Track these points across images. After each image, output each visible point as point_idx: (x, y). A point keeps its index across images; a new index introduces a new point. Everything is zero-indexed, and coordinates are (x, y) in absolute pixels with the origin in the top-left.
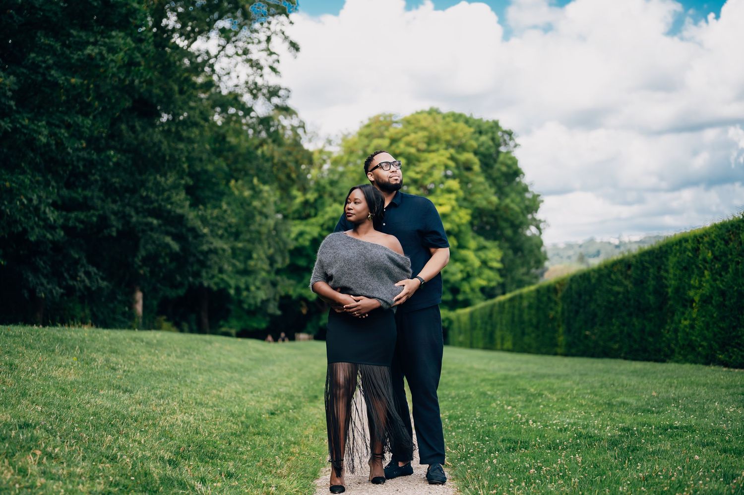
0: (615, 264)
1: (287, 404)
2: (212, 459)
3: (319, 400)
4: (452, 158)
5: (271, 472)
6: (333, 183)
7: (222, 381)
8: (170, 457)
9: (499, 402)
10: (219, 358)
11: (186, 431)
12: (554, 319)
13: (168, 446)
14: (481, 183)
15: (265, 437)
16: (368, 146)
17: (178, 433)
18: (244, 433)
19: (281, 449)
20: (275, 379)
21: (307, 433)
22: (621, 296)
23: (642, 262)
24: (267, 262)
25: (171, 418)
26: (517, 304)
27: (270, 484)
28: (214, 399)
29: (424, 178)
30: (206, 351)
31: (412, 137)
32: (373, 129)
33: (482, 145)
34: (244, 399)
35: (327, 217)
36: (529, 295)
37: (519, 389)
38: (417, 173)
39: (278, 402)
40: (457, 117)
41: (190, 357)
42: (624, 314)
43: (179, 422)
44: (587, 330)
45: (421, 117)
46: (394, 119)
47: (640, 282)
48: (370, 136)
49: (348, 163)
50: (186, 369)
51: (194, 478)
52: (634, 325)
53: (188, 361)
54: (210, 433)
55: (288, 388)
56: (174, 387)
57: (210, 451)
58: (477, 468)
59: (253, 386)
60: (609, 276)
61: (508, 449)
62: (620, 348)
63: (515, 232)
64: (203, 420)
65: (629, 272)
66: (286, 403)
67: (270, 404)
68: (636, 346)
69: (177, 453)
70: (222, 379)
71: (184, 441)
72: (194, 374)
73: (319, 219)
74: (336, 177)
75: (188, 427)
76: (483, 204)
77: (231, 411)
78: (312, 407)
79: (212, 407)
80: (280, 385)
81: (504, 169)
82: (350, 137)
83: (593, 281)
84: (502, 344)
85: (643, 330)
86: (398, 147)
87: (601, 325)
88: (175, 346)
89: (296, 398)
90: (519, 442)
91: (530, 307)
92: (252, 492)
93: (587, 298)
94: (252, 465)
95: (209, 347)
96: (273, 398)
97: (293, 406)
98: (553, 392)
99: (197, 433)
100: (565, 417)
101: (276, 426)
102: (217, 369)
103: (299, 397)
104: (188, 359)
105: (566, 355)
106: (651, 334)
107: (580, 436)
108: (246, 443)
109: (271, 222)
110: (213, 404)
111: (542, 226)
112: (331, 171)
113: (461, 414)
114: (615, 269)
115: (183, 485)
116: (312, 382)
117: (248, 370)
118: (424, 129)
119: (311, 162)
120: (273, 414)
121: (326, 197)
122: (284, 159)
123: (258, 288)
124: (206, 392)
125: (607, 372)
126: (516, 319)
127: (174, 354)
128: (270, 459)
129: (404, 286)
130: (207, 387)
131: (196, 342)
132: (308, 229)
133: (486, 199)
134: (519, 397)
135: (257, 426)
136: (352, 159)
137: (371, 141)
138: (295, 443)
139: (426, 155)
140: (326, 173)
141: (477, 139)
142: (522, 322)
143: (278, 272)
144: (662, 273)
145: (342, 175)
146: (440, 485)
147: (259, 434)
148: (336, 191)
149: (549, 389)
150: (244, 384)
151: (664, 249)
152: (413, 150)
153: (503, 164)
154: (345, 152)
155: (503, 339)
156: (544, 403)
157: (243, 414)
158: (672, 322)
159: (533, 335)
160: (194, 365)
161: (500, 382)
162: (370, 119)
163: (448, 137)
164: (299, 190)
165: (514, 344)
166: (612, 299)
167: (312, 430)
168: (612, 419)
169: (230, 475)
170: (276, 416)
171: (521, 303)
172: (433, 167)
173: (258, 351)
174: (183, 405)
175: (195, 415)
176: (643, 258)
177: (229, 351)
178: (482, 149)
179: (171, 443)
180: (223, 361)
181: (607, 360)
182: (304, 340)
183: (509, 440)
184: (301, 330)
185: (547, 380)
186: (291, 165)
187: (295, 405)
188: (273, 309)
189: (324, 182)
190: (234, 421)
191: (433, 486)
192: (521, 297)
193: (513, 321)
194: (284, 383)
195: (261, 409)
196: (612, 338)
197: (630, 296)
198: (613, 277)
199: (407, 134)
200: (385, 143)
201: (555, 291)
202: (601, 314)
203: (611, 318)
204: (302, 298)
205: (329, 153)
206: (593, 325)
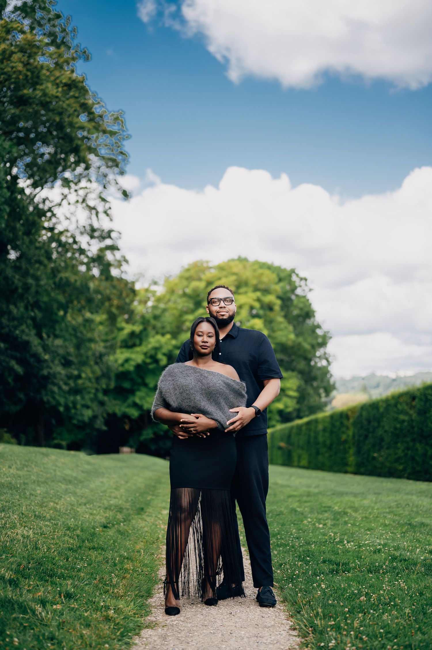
0: (401, 395)
1: (118, 517)
2: (51, 577)
3: (146, 512)
4: (258, 300)
5: (108, 591)
6: (156, 318)
7: (59, 494)
8: (11, 575)
9: (309, 520)
10: (55, 471)
11: (26, 546)
12: (345, 441)
13: (9, 563)
14: (281, 323)
15: (100, 551)
16: (187, 287)
17: (18, 548)
18: (80, 547)
19: (115, 565)
20: (105, 491)
21: (138, 547)
22: (406, 424)
23: (425, 395)
25: (12, 532)
26: (313, 427)
27: (109, 606)
28: (51, 512)
30: (43, 464)
32: (192, 273)
34: (78, 512)
35: (150, 346)
36: (324, 419)
37: (325, 507)
39: (109, 514)
40: (261, 265)
41: (30, 469)
42: (408, 439)
43: (20, 537)
44: (375, 452)
45: (232, 264)
46: (211, 265)
47: (423, 412)
48: (189, 279)
49: (169, 300)
50: (26, 481)
51: (34, 600)
52: (417, 450)
53: (28, 473)
54: (49, 548)
55: (117, 500)
56: (14, 499)
57: (49, 568)
58: (306, 592)
59: (86, 498)
60: (396, 406)
61: (332, 571)
62: (404, 470)
63: (307, 364)
64: (41, 534)
65: (414, 403)
66: (116, 515)
67: (102, 516)
68: (418, 468)
69: (17, 572)
70: (58, 491)
71: (24, 557)
72: (33, 486)
73: (143, 348)
74: (158, 312)
75: (28, 542)
76: (283, 340)
77: (68, 524)
78: (140, 520)
79: (50, 520)
80: (110, 497)
82: (172, 279)
83: (381, 410)
84: (299, 462)
85: (425, 455)
87: (388, 448)
88: (16, 458)
89: (125, 510)
90: (341, 564)
91: (324, 430)
92: (91, 616)
93: (376, 424)
94: (90, 584)
95: (45, 460)
96: (105, 510)
97: (123, 519)
98: (356, 510)
99: (37, 549)
100: (375, 537)
101: (109, 540)
102: (53, 481)
103: (128, 509)
104: (28, 471)
105: (356, 473)
107: (394, 558)
108: (82, 559)
110: (51, 517)
111: (330, 359)
112: (154, 307)
113: (279, 531)
114: (401, 400)
115: (23, 609)
116: (137, 495)
117: (81, 482)
118: (234, 274)
120: (105, 527)
121: (150, 329)
124: (44, 505)
125: (398, 491)
126: (312, 440)
127: (14, 467)
128: (107, 577)
129: (238, 412)
130: (45, 500)
131: (34, 455)
132: (133, 356)
133: (286, 336)
134: (326, 515)
135: (92, 541)
136: (173, 298)
137: (189, 283)
138: (127, 558)
140: (149, 309)
141: (278, 285)
142: (317, 443)
143: (105, 392)
145: (164, 310)
146: (271, 609)
147: (94, 548)
148: (159, 325)
149: (351, 507)
150: (78, 496)
154: (167, 291)
155: (299, 457)
156: (352, 522)
157: (78, 528)
159: (327, 455)
160: (32, 477)
161: (305, 498)
162: (189, 264)
163: (255, 282)
164: (126, 321)
165: (310, 462)
166: (398, 426)
167: (142, 543)
168: (418, 541)
169: (69, 596)
170: (109, 530)
171: (316, 427)
172: (241, 306)
173: (89, 463)
174: (23, 518)
175: (34, 529)
176: (427, 392)
177: (63, 463)
179: (11, 560)
180: (58, 473)
181: (394, 480)
182: (127, 452)
183: (330, 561)
184: (124, 445)
185: (346, 499)
187: (125, 517)
188: (100, 425)
189: (149, 316)
190: (70, 534)
191: (265, 609)
192: (316, 421)
193: (309, 442)
194: (113, 495)
195: (95, 522)
196: (397, 460)
197: (414, 424)
198: (399, 407)
199: (219, 279)
200: (202, 285)
201: (347, 417)
202: (387, 439)
203: (396, 443)
204: (125, 416)
205: (154, 293)
206: (381, 448)
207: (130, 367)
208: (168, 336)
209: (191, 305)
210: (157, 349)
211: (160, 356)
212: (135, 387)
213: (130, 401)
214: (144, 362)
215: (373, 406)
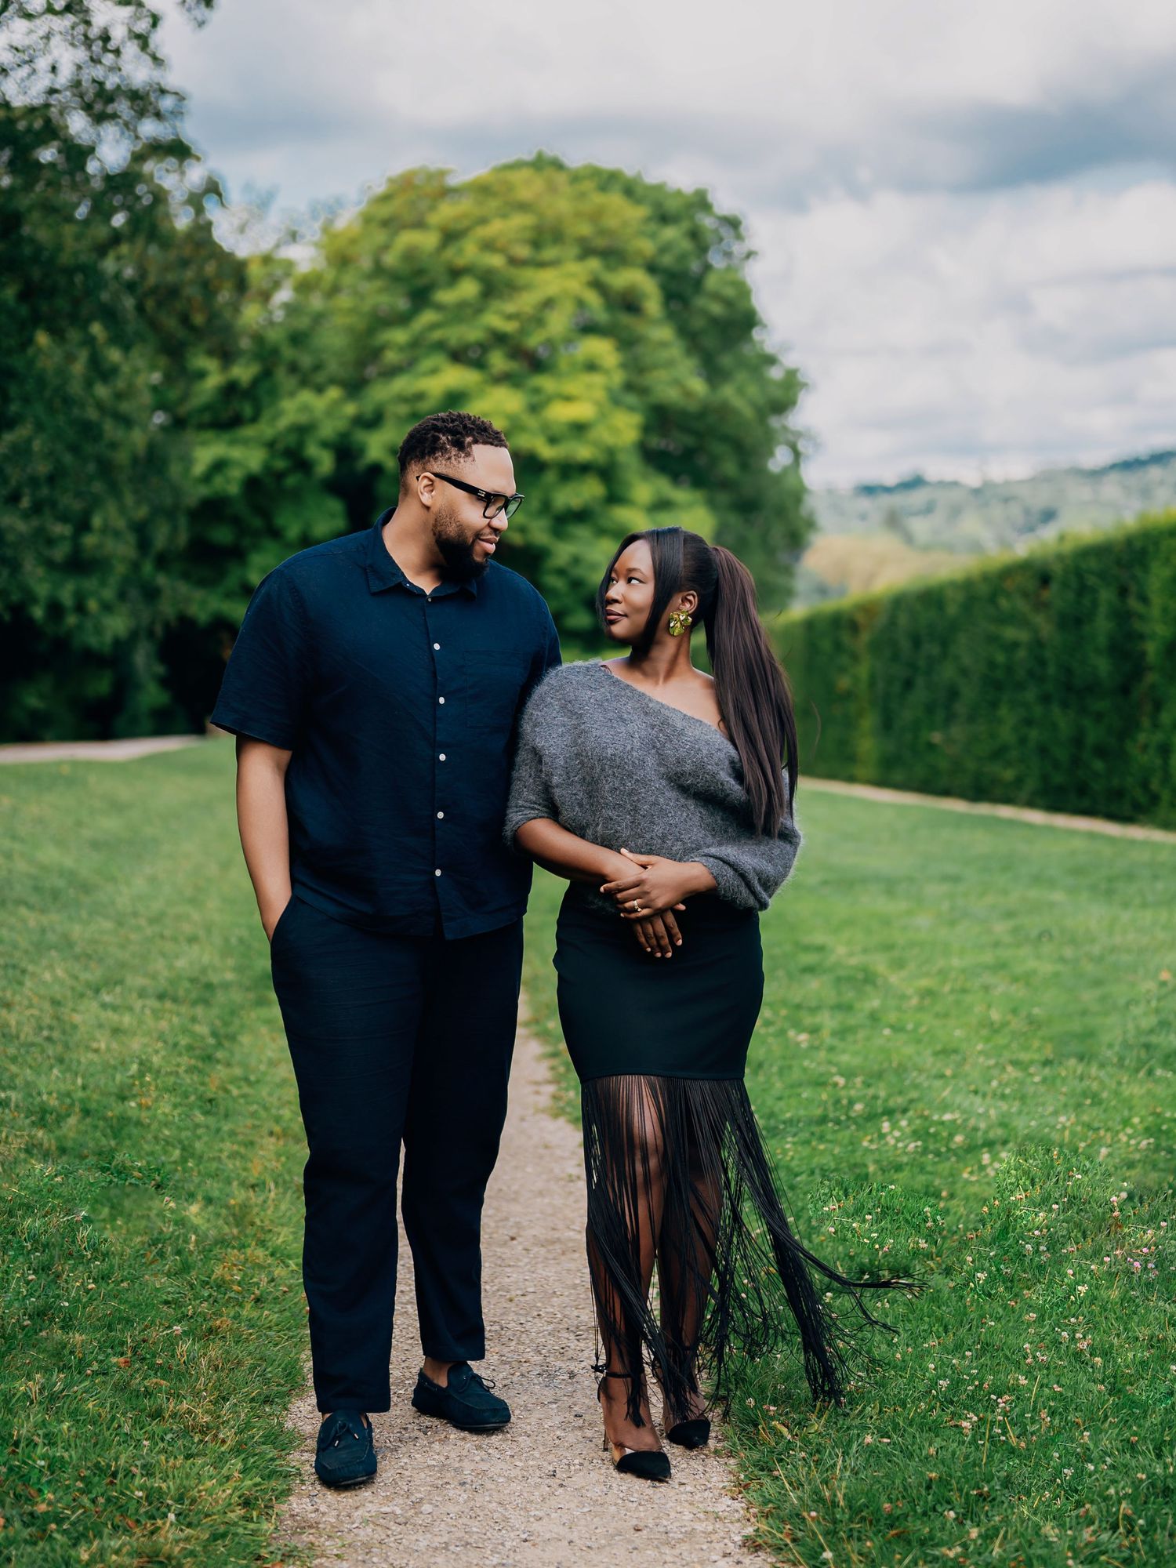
4: (597, 285)
6: (297, 339)
12: (848, 696)
14: (663, 345)
16: (386, 247)
20: (160, 917)
22: (1022, 653)
23: (1079, 574)
24: (131, 538)
29: (523, 331)
31: (495, 228)
32: (398, 206)
33: (664, 249)
34: (75, 1028)
35: (283, 423)
38: (510, 317)
40: (607, 180)
42: (1030, 696)
44: (935, 730)
45: (514, 177)
46: (453, 181)
47: (1074, 622)
48: (391, 224)
49: (334, 290)
52: (1055, 726)
59: (100, 960)
60: (992, 599)
62: (1019, 782)
63: (744, 466)
65: (1047, 595)
68: (1058, 779)
73: (265, 429)
74: (303, 323)
76: (670, 395)
77: (40, 1095)
80: (176, 939)
81: (716, 309)
82: (341, 225)
83: (952, 610)
85: (1078, 741)
86: (460, 251)
87: (971, 718)
89: (220, 994)
93: (934, 649)
96: (158, 1006)
103: (227, 988)
106: (1101, 752)
109: (138, 439)
111: (801, 446)
112: (291, 309)
114: (1009, 585)
117: (87, 889)
118: (523, 207)
119: (241, 284)
121: (281, 374)
122: (171, 277)
123: (107, 607)
132: (236, 453)
133: (677, 382)
136: (348, 279)
137: (393, 236)
139: (528, 275)
140: (279, 315)
141: (653, 236)
143: (162, 562)
144: (1133, 603)
145: (319, 318)
148: (306, 361)
149: (884, 947)
150: (77, 958)
151: (1138, 544)
152: (496, 261)
153: (717, 297)
154: (328, 259)
157: (72, 1105)
158: (1156, 725)
162: (391, 181)
163: (585, 229)
164: (211, 353)
166: (1000, 658)
172: (548, 304)
178: (667, 260)
180: (19, 866)
185: (865, 905)
186: (192, 291)
189: (274, 336)
194: (185, 929)
196: (999, 754)
197: (1047, 653)
198: (1004, 603)
199: (483, 221)
200: (427, 240)
201: (854, 627)
202: (969, 692)
203: (994, 705)
204: (221, 625)
205: (289, 265)
206: (950, 718)
207: (231, 485)
208: (334, 393)
209: (403, 304)
210: (303, 431)
211: (313, 451)
212: (246, 542)
213: (232, 581)
214: (267, 468)
215: (931, 598)
